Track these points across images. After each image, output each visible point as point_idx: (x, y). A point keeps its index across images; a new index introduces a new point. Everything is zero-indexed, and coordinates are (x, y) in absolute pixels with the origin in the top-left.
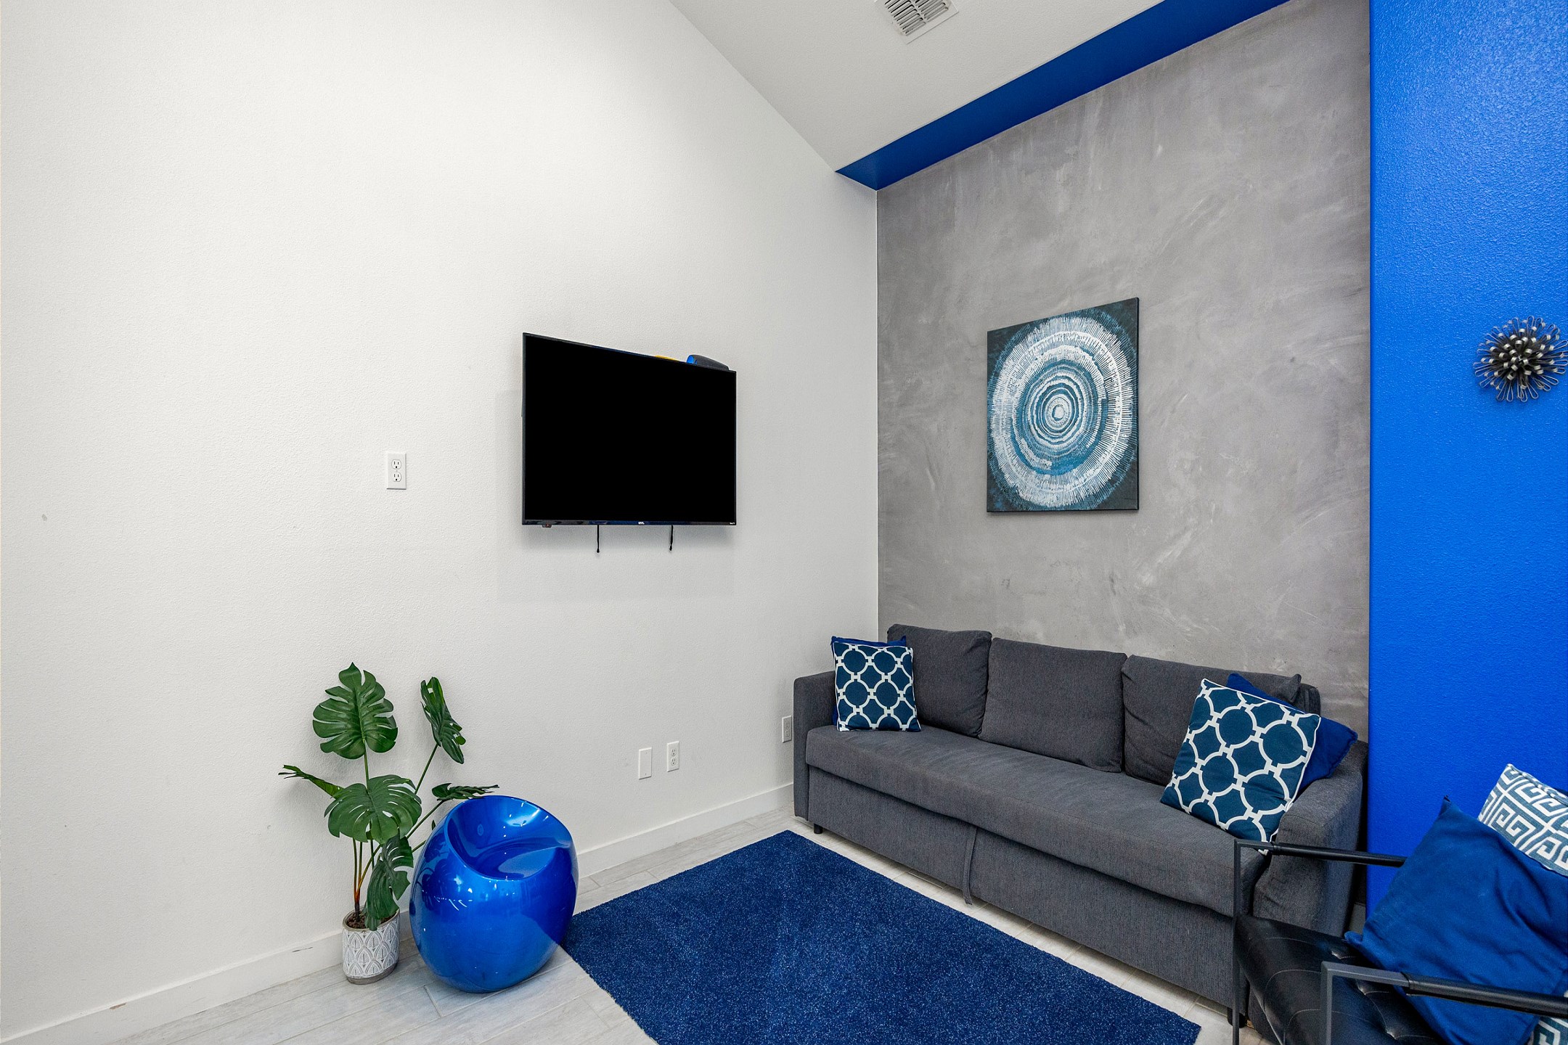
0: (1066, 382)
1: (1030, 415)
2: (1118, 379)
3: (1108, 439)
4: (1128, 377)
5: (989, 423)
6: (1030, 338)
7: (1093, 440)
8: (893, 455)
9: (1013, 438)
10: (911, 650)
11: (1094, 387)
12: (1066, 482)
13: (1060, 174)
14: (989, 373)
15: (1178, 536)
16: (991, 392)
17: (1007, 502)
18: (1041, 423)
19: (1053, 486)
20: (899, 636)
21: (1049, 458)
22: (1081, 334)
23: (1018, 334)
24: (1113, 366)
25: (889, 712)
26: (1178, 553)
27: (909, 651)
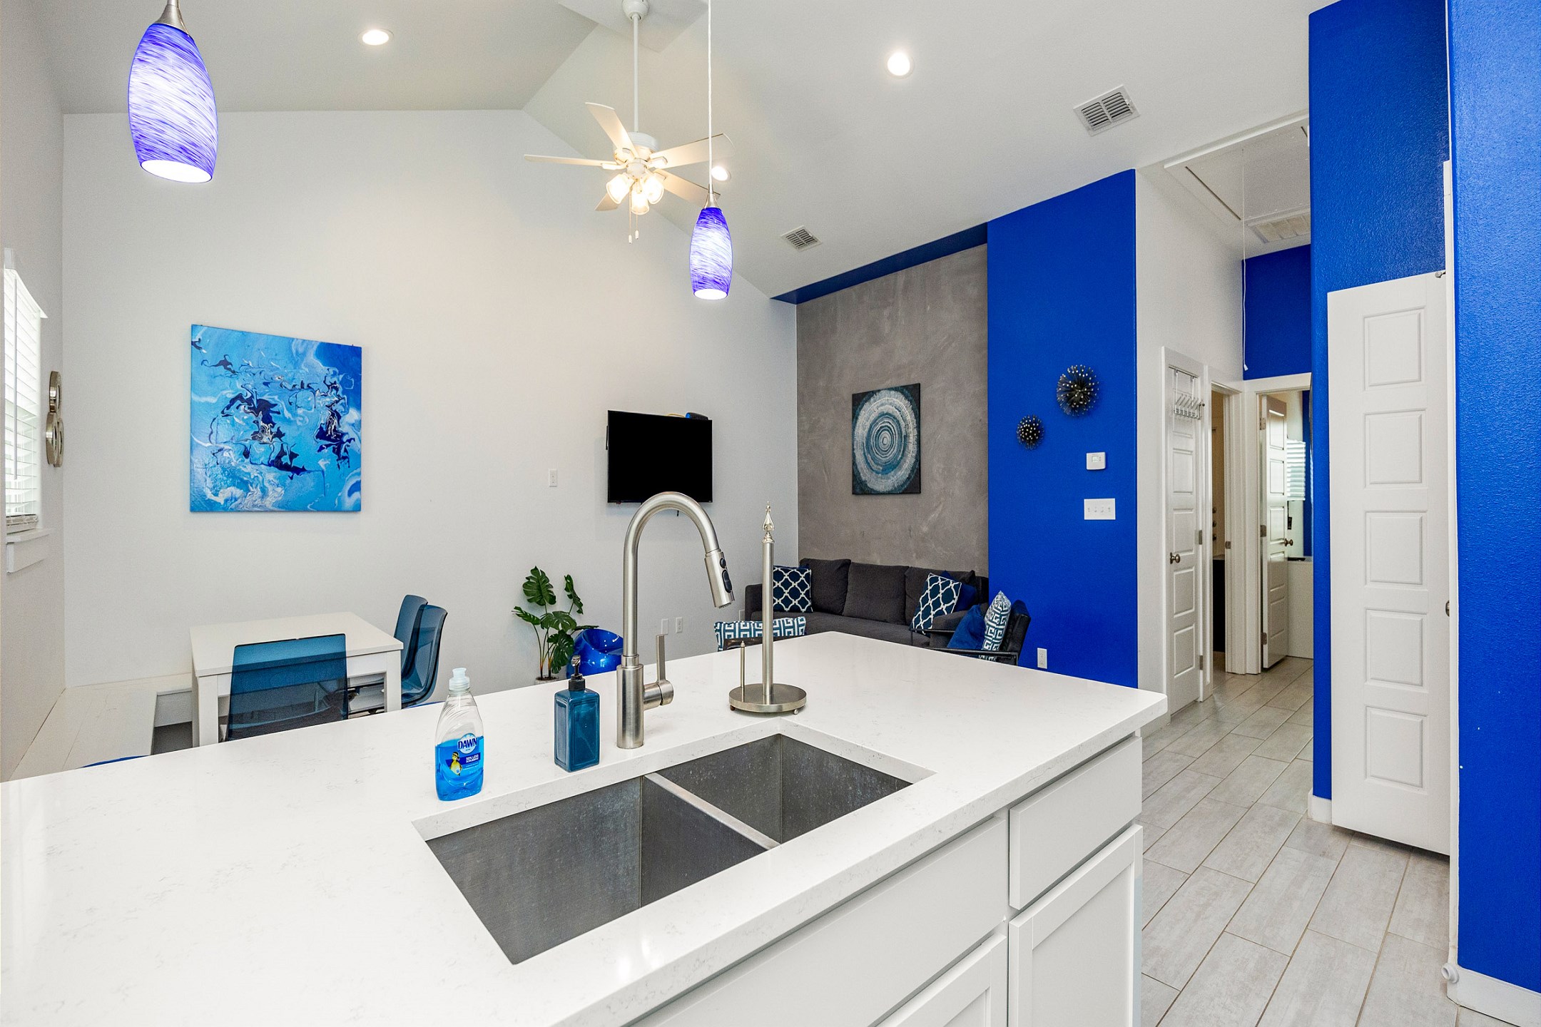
0: (888, 425)
1: (872, 441)
2: (911, 425)
3: (906, 456)
4: (915, 424)
5: (853, 445)
6: (872, 399)
7: (900, 456)
8: (806, 461)
9: (864, 454)
10: (810, 571)
11: (900, 428)
12: (889, 478)
13: (886, 313)
14: (853, 417)
15: (939, 505)
16: (854, 428)
17: (862, 489)
18: (877, 446)
19: (883, 481)
20: (805, 564)
21: (881, 466)
22: (895, 400)
23: (867, 397)
24: (909, 418)
25: (795, 602)
26: (937, 515)
27: (809, 571)
